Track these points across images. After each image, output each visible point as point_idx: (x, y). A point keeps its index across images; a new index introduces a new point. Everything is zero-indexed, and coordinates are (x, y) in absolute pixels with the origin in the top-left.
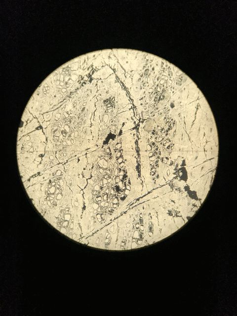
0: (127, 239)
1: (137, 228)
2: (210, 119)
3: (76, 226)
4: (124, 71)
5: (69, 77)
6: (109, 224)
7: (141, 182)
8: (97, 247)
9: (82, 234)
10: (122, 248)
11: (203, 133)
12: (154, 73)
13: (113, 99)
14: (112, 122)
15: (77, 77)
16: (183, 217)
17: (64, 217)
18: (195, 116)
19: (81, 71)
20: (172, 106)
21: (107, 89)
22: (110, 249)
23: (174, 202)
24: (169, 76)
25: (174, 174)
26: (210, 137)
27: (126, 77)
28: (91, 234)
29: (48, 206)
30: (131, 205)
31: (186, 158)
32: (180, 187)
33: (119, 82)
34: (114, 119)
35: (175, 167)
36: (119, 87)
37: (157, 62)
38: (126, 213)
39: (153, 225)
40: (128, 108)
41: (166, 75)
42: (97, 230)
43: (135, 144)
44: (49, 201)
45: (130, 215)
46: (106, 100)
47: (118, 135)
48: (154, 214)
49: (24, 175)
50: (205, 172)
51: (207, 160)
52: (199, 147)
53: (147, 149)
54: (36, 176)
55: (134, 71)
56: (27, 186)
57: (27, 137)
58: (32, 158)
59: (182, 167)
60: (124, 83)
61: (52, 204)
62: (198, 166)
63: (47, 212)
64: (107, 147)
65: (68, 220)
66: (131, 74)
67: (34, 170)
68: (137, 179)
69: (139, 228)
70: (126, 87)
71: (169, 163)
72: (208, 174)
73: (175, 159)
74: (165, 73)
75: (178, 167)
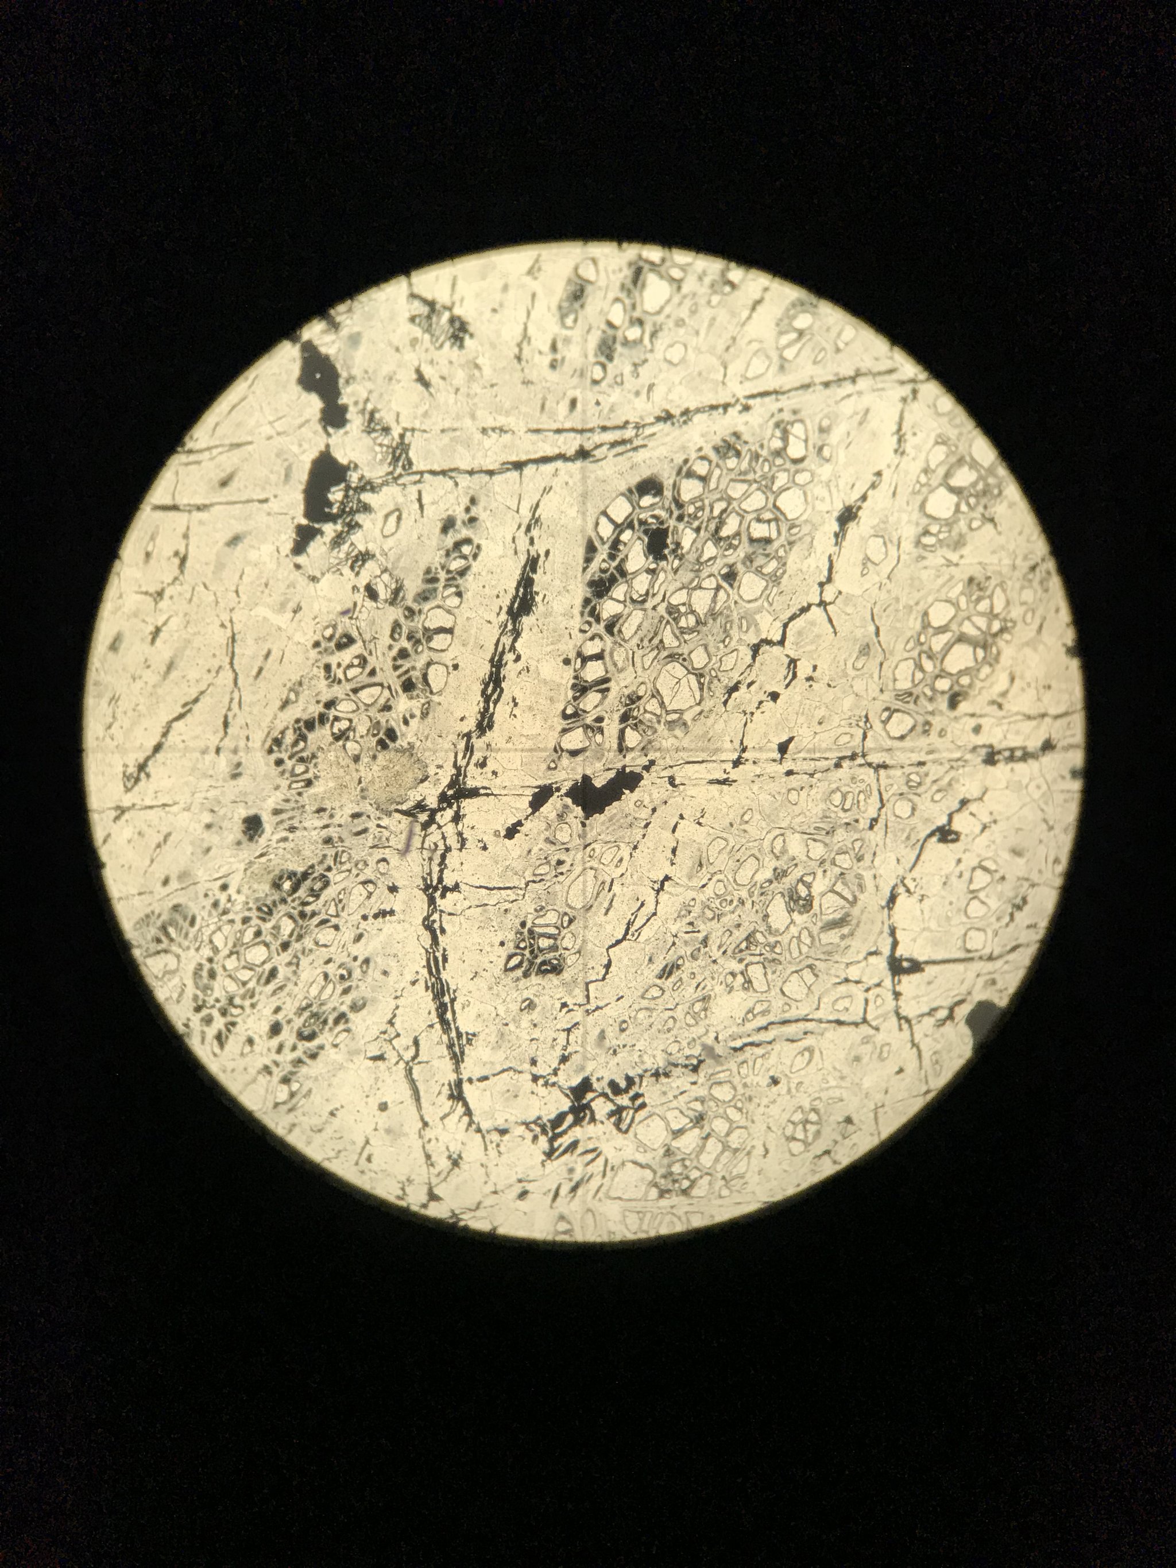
0: (704, 290)
1: (640, 322)
2: (99, 696)
3: (918, 448)
4: (415, 1076)
6: (765, 394)
7: (535, 533)
9: (904, 400)
11: (159, 642)
12: (278, 1010)
13: (514, 962)
14: (560, 863)
15: (640, 1129)
16: (405, 290)
17: (957, 510)
18: (165, 735)
19: (608, 1150)
20: (253, 825)
21: (525, 1023)
23: (421, 379)
24: (217, 967)
25: (366, 508)
26: (136, 615)
27: (416, 1042)
28: (863, 383)
29: (1012, 590)
30: (623, 442)
31: (282, 559)
32: (365, 435)
33: (457, 1029)
34: (545, 869)
35: (352, 537)
36: (463, 1008)
37: (242, 1054)
38: (663, 415)
39: (560, 308)
40: (462, 896)
41: (228, 981)
42: (828, 392)
43: (496, 717)
44: (996, 611)
45: (648, 398)
46: (546, 972)
47: (557, 794)
48: (537, 356)
49: (1063, 777)
50: (217, 459)
51: (190, 511)
52: (202, 586)
53: (448, 673)
54: (1007, 754)
55: (369, 1055)
56: (1069, 724)
57: (980, 947)
58: (994, 842)
59: (318, 521)
60: (434, 1014)
61: (988, 593)
62: (243, 499)
63: (1024, 566)
64: (630, 756)
65: (942, 491)
66: (387, 1048)
67: (1005, 784)
68: (551, 554)
69: (631, 318)
70: (433, 999)
71: (369, 564)
72: (212, 444)
73: (337, 575)
74: (227, 992)
75: (335, 531)
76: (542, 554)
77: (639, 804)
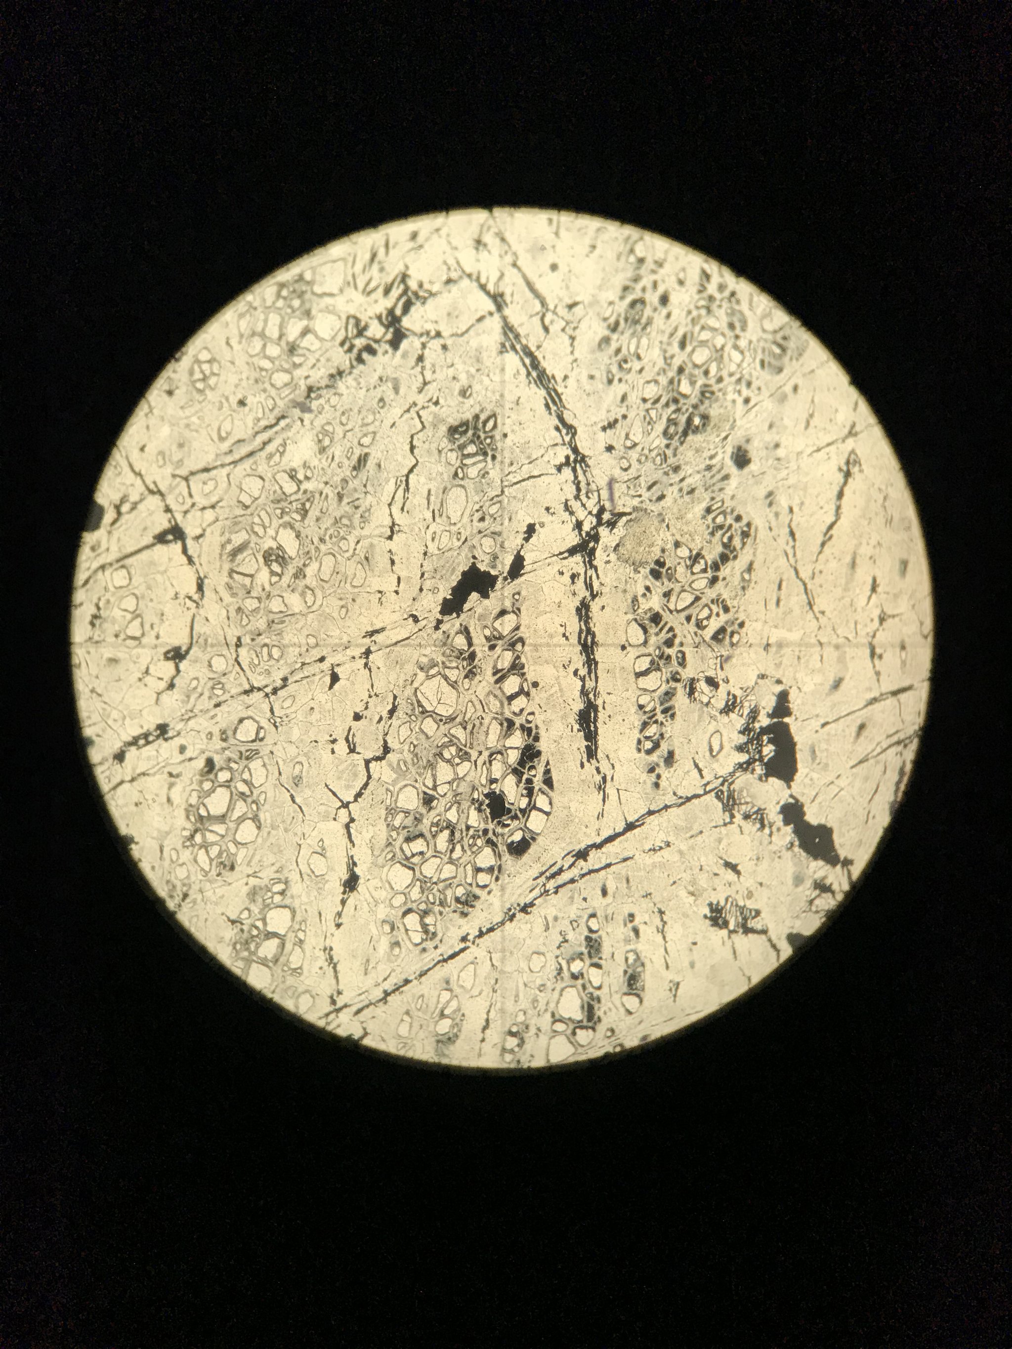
0: (533, 1022)
1: (574, 977)
2: (903, 519)
3: (315, 958)
4: (537, 303)
5: (305, 322)
6: (452, 957)
7: (598, 778)
8: (402, 1053)
9: (339, 993)
10: (508, 1057)
11: (870, 581)
12: (668, 316)
13: (490, 424)
14: (482, 519)
15: (339, 324)
16: (772, 934)
17: (264, 920)
18: (838, 508)
19: (358, 297)
20: (741, 459)
21: (463, 377)
22: (455, 1062)
23: (733, 867)
24: (730, 334)
25: (740, 749)
26: (896, 596)
27: (546, 329)
28: (378, 994)
29: (196, 872)
30: (553, 876)
31: (793, 683)
32: (763, 807)
33: (516, 352)
34: (493, 510)
35: (744, 722)
36: (518, 371)
37: (684, 270)
38: (529, 910)
39: (643, 965)
40: (552, 463)
41: (717, 325)
42: (404, 977)
43: (576, 619)
44: (203, 850)
45: (546, 918)
46: (461, 425)
47: (505, 575)
48: (647, 919)
49: (98, 736)
50: (874, 745)
51: (882, 695)
52: (851, 638)
53: (627, 641)
54: (151, 738)
55: (580, 306)
56: (109, 781)
57: (115, 574)
58: (135, 663)
59: (775, 723)
60: (540, 357)
61: (214, 863)
62: (842, 720)
63: (193, 895)
64: (457, 626)
65: (282, 932)
66: (568, 317)
67: (144, 713)
68: (579, 766)
69: (583, 977)
70: (544, 370)
71: (722, 705)
72: (883, 755)
73: (745, 686)
74: (715, 316)
75: (759, 721)
76: (586, 764)
77: (434, 590)
